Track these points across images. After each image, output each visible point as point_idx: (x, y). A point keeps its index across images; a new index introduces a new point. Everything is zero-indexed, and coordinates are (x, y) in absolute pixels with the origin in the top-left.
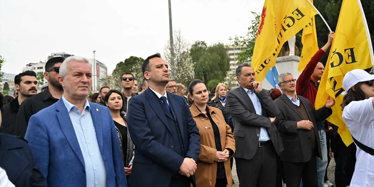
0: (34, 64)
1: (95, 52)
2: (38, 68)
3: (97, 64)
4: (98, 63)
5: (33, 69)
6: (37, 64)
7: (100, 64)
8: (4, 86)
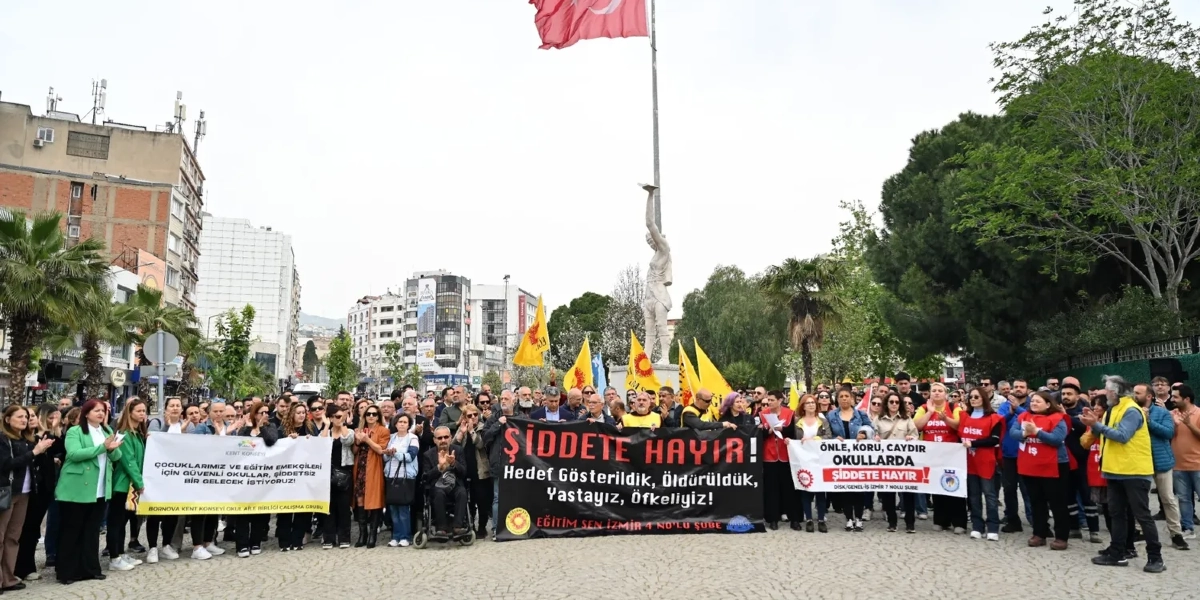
0: (375, 299)
1: (508, 279)
2: (383, 309)
3: (521, 300)
4: (523, 297)
5: (373, 310)
6: (380, 298)
7: (527, 298)
8: (306, 349)
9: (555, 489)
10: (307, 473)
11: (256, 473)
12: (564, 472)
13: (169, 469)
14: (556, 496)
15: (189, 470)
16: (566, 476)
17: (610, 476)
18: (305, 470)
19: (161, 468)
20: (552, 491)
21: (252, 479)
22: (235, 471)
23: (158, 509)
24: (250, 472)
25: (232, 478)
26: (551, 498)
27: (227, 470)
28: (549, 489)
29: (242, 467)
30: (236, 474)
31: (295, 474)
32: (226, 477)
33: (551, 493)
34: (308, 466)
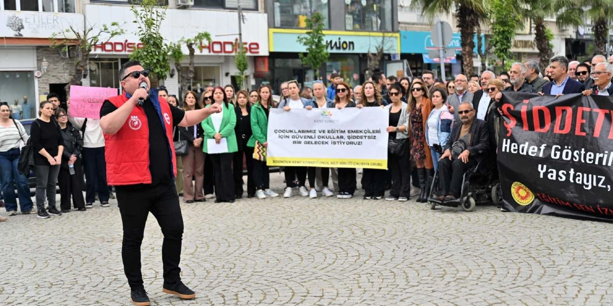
9: (545, 166)
10: (369, 137)
11: (335, 135)
12: (557, 149)
13: (283, 133)
14: (546, 174)
15: (295, 134)
16: (558, 153)
17: (598, 156)
18: (368, 134)
19: (278, 133)
20: (542, 169)
21: (333, 140)
22: (322, 134)
23: (278, 162)
24: (331, 135)
25: (321, 140)
26: (541, 176)
27: (318, 134)
28: (540, 166)
29: (326, 131)
30: (323, 137)
31: (361, 137)
32: (317, 140)
33: (542, 170)
34: (369, 132)
